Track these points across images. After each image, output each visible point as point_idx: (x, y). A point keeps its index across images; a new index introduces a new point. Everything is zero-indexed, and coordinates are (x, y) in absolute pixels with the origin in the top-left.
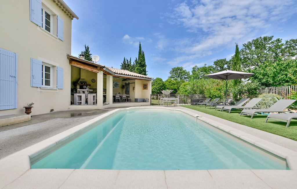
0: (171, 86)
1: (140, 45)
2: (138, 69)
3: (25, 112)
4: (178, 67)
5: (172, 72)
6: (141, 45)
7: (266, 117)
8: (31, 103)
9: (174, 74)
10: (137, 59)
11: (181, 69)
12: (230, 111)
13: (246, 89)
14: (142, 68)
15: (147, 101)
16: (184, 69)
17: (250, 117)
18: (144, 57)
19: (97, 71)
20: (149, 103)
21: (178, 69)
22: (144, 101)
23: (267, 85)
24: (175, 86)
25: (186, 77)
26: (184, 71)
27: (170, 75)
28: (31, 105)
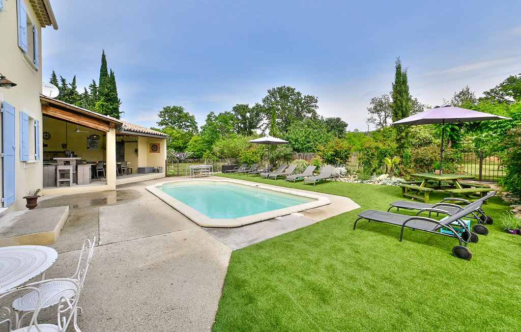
0: (173, 142)
1: (104, 56)
2: (103, 105)
3: (27, 206)
4: (174, 107)
5: (162, 114)
6: (106, 57)
7: (303, 180)
8: (35, 190)
9: (167, 118)
10: (94, 83)
11: (180, 111)
12: (276, 178)
13: (283, 154)
14: (111, 105)
15: (160, 171)
16: (185, 112)
17: (293, 182)
18: (114, 83)
19: (107, 129)
20: (163, 174)
21: (175, 109)
22: (154, 171)
23: (298, 150)
24: (180, 141)
25: (189, 124)
26: (186, 115)
27: (160, 120)
28: (37, 192)
